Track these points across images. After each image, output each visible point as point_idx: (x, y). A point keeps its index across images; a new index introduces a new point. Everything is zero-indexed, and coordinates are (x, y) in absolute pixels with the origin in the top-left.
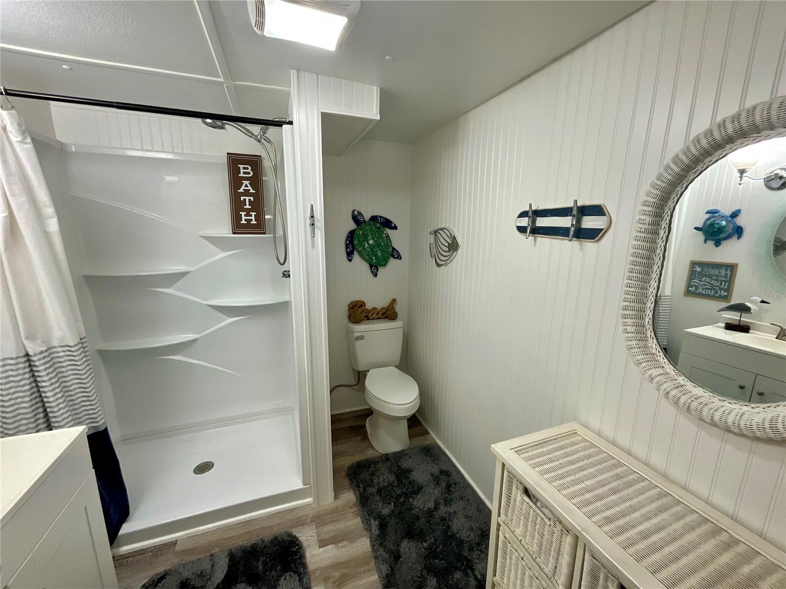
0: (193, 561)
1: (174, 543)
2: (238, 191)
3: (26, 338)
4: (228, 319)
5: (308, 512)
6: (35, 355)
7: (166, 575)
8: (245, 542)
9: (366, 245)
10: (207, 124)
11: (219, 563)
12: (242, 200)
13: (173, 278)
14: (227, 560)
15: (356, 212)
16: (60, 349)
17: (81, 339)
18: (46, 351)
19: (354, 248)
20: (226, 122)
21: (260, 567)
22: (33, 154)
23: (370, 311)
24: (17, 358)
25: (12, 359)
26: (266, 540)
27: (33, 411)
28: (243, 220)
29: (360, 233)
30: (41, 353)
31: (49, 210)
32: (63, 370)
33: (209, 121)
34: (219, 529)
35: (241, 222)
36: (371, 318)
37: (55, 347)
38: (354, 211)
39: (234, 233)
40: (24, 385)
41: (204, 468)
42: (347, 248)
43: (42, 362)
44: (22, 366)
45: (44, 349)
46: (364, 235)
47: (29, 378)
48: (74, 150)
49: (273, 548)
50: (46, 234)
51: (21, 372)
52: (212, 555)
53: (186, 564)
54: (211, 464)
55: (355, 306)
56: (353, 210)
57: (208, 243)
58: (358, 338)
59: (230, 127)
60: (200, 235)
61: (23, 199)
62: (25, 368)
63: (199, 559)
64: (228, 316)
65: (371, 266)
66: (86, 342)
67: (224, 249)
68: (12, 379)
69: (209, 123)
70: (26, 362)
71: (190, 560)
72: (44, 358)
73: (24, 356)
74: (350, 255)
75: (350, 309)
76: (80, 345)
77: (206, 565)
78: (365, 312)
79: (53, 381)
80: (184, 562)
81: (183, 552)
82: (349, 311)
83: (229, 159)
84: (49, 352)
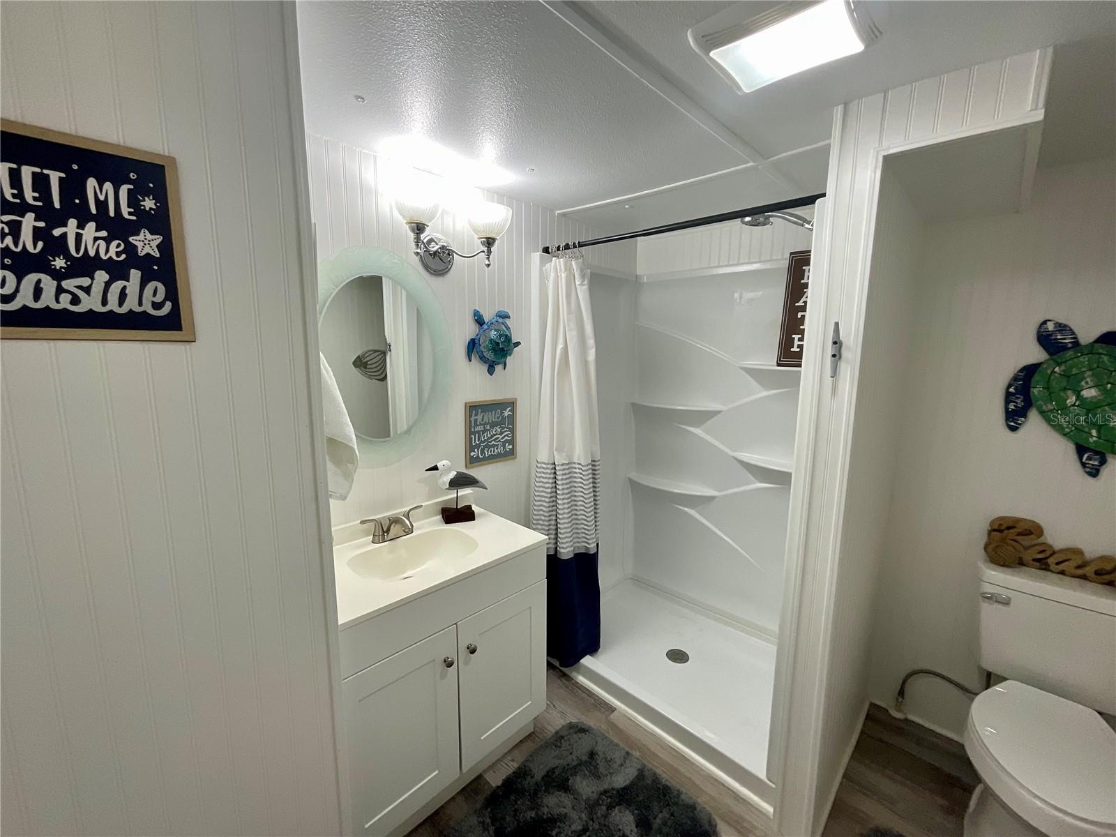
0: (612, 742)
1: (612, 709)
2: (796, 304)
3: (556, 450)
4: (755, 483)
5: (759, 826)
6: (558, 465)
7: (587, 731)
8: (665, 776)
9: (1072, 399)
10: (747, 223)
11: (628, 768)
12: (799, 317)
13: (703, 417)
14: (636, 773)
15: (1050, 326)
16: (577, 466)
17: (592, 461)
18: (568, 464)
19: (1028, 404)
20: (770, 213)
21: (658, 821)
22: (587, 293)
23: (1054, 553)
24: (548, 464)
25: (545, 463)
26: (683, 797)
27: (550, 511)
28: (796, 346)
29: (1053, 372)
30: (563, 465)
31: (591, 342)
32: (576, 485)
33: (748, 219)
34: (653, 735)
35: (792, 349)
36: (1053, 567)
37: (575, 463)
38: (1045, 322)
39: (779, 365)
40: (548, 488)
41: (678, 656)
42: (1007, 401)
43: (561, 472)
44: (549, 471)
45: (567, 462)
46: (1066, 375)
47: (552, 483)
48: (645, 280)
49: (683, 816)
50: (586, 363)
51: (548, 476)
52: (628, 753)
53: (606, 738)
54: (686, 658)
55: (1009, 528)
56: (1042, 320)
57: (747, 376)
58: (992, 598)
59: (777, 220)
60: (742, 366)
61: (575, 333)
62: (551, 474)
63: (617, 745)
64: (756, 479)
65: (1081, 450)
66: (599, 465)
67: (766, 387)
68: (542, 480)
69: (750, 221)
70: (552, 469)
71: (612, 738)
72: (564, 470)
73: (552, 464)
74: (1014, 418)
75: (994, 530)
76: (590, 466)
77: (618, 757)
78: (1041, 548)
79: (565, 491)
80: (607, 735)
81: (613, 726)
82: (990, 533)
83: (792, 260)
84: (569, 466)
